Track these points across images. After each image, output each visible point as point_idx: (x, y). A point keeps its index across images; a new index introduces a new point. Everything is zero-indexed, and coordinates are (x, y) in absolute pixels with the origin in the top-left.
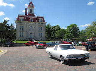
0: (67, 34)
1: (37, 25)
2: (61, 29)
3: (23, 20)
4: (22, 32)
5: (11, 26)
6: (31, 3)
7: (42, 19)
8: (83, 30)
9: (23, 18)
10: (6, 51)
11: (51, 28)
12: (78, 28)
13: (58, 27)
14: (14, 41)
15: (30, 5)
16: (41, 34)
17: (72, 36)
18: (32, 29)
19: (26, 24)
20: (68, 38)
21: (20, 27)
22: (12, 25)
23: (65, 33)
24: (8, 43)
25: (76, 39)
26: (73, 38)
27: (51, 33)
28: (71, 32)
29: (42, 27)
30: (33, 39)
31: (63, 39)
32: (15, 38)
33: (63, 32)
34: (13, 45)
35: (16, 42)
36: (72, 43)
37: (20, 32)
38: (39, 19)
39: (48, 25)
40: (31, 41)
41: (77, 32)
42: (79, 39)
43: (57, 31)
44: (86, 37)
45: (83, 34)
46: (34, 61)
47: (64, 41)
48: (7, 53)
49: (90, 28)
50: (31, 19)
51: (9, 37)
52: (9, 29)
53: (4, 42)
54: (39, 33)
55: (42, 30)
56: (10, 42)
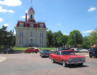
0: (69, 40)
1: (38, 31)
2: (62, 35)
3: (23, 26)
4: (21, 39)
5: (10, 33)
6: (31, 9)
7: (43, 25)
8: (86, 37)
9: (23, 24)
10: (5, 58)
11: (53, 34)
12: (81, 34)
13: (60, 33)
14: (13, 48)
15: (31, 10)
16: (42, 40)
17: (74, 43)
18: (32, 36)
19: (26, 30)
20: (71, 45)
21: (20, 33)
22: (11, 31)
23: (67, 40)
24: (7, 50)
25: (79, 45)
26: (76, 44)
27: (53, 39)
28: (74, 39)
29: (43, 33)
30: (34, 45)
31: (65, 46)
32: (14, 45)
33: (66, 38)
34: (12, 52)
35: (15, 48)
36: (75, 50)
37: (19, 38)
38: (40, 25)
39: (49, 31)
40: (31, 48)
41: (80, 38)
42: (82, 45)
43: (59, 37)
44: (89, 44)
45: (86, 40)
46: (35, 70)
47: (66, 48)
48: (6, 60)
49: (94, 34)
50: (32, 25)
51: (8, 43)
52: (8, 35)
53: (2, 49)
54: (40, 39)
55: (43, 36)
56: (9, 49)
